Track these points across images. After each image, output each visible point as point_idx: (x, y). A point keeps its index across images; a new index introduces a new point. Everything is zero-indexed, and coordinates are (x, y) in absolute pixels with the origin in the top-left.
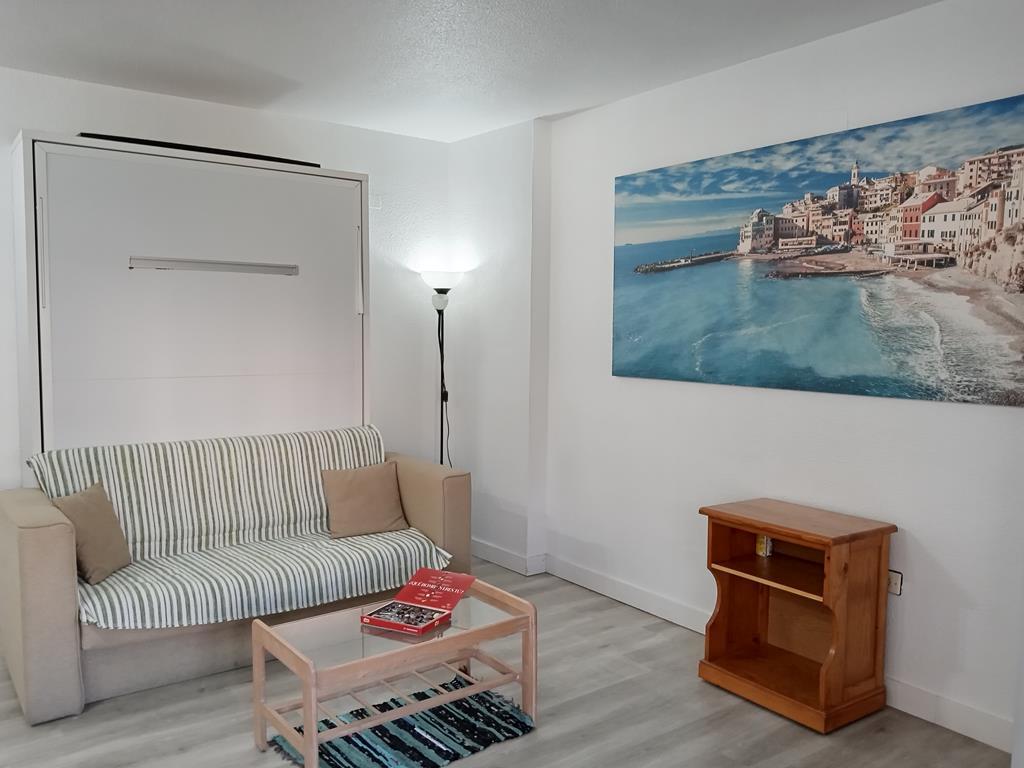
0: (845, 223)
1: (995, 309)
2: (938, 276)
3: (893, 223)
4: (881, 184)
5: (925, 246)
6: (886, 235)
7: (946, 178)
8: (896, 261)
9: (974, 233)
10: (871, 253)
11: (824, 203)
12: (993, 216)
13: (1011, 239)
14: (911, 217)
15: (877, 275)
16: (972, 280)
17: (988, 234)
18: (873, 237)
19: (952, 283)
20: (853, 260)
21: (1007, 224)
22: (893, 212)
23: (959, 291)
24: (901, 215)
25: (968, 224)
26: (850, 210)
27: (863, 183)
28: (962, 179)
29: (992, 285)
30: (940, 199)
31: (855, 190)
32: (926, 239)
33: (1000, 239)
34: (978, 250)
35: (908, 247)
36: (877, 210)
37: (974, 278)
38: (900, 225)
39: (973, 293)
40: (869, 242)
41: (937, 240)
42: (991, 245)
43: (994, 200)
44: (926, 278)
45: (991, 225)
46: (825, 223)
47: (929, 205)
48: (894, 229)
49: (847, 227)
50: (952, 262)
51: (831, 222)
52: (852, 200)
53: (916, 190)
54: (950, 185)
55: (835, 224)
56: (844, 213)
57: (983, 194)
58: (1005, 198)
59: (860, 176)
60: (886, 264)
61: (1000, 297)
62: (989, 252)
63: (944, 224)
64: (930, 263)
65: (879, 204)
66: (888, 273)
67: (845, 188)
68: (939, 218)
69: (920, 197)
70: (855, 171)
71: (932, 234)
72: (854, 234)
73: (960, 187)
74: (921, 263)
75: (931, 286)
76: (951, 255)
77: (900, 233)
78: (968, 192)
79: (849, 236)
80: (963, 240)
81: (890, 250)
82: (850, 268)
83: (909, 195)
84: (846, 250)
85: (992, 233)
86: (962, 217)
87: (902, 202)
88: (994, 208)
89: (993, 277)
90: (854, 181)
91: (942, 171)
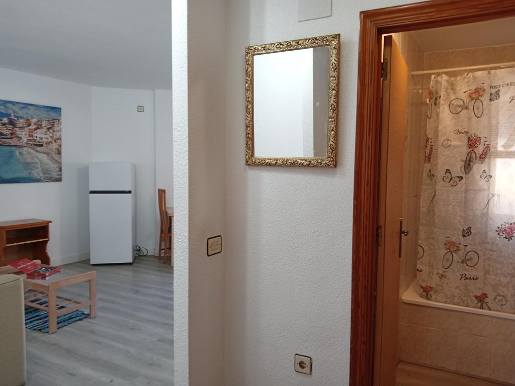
0: (10, 130)
1: (53, 158)
2: (39, 149)
3: (26, 132)
4: (21, 120)
5: (35, 140)
6: (24, 135)
7: (40, 123)
8: (27, 143)
9: (47, 139)
10: (19, 140)
11: (2, 122)
12: (51, 135)
13: (55, 141)
14: (31, 132)
15: (22, 147)
16: (47, 151)
17: (50, 139)
18: (20, 136)
19: (42, 151)
20: (13, 142)
21: (54, 137)
22: (26, 129)
23: (44, 153)
24: (28, 130)
25: (46, 136)
26: (12, 126)
27: (16, 119)
28: (44, 124)
29: (51, 152)
30: (39, 129)
31: (13, 121)
32: (35, 139)
33: (53, 141)
34: (48, 143)
35: (30, 140)
36: (20, 128)
37: (47, 150)
38: (28, 133)
39: (48, 154)
40: (18, 137)
41: (38, 139)
42: (51, 142)
43: (51, 131)
44: (36, 149)
45: (51, 137)
46: (3, 129)
47: (35, 129)
48: (26, 134)
49: (11, 131)
50: (42, 145)
51: (5, 129)
52: (12, 123)
53: (32, 124)
54: (41, 125)
55: (7, 130)
56: (10, 127)
57: (49, 129)
58: (54, 131)
59: (15, 116)
60: (24, 144)
61: (54, 155)
62: (51, 144)
63: (39, 135)
64: (36, 145)
65: (21, 126)
66: (25, 147)
67: (10, 119)
68: (38, 133)
69: (33, 127)
70: (12, 114)
71: (37, 137)
72: (13, 134)
73: (43, 126)
74: (34, 145)
75: (37, 151)
76: (42, 143)
77: (28, 136)
78: (45, 128)
79: (12, 134)
80: (45, 140)
81: (25, 140)
82: (12, 144)
83: (30, 125)
84: (11, 138)
85: (51, 139)
86: (45, 134)
87: (28, 127)
88: (51, 133)
89: (52, 150)
90: (13, 117)
91: (39, 121)
